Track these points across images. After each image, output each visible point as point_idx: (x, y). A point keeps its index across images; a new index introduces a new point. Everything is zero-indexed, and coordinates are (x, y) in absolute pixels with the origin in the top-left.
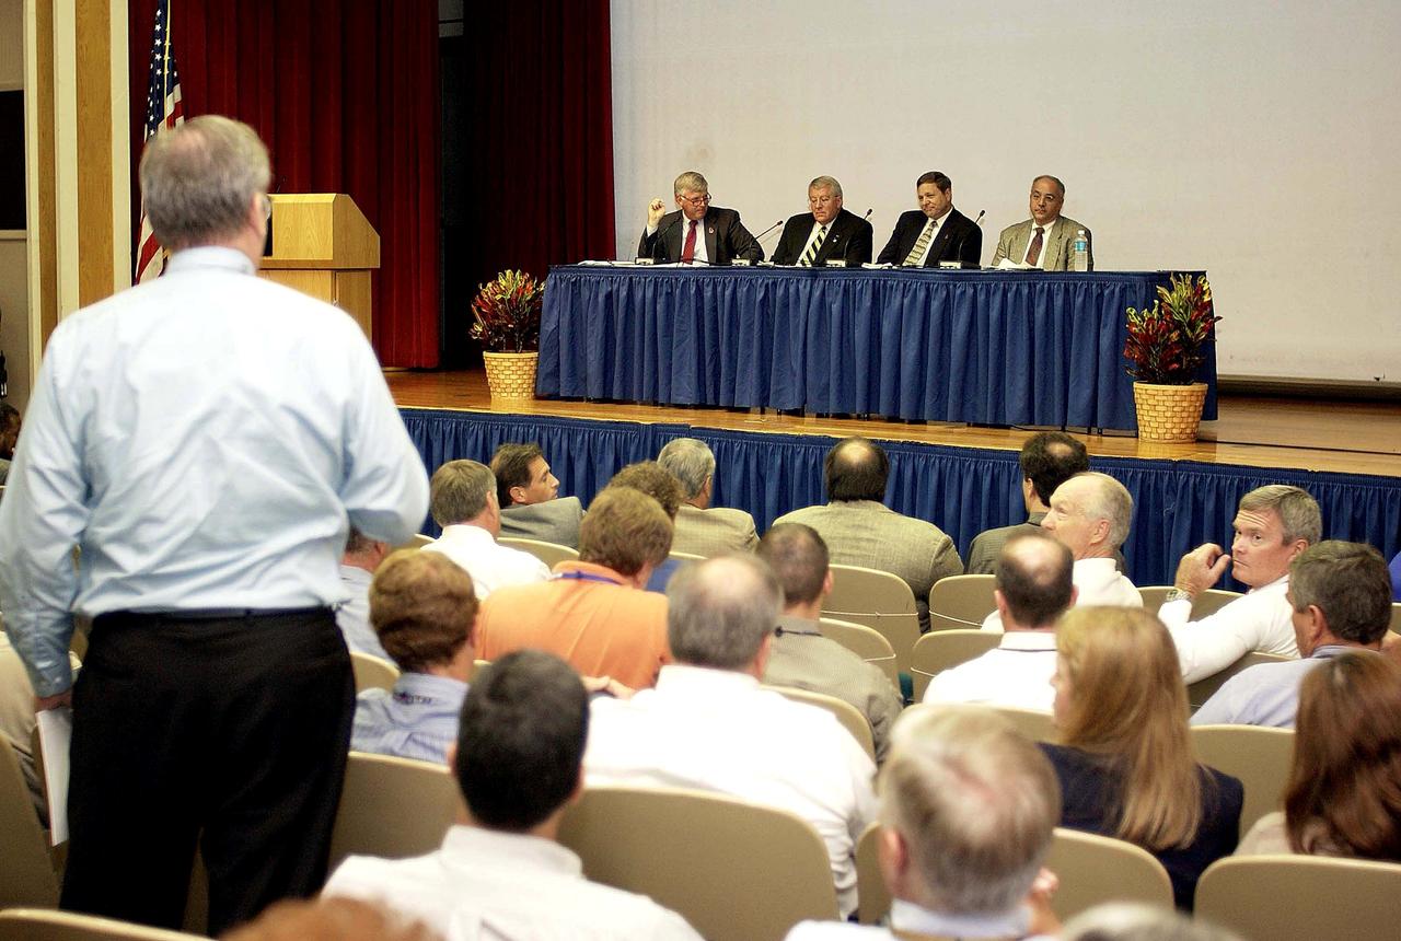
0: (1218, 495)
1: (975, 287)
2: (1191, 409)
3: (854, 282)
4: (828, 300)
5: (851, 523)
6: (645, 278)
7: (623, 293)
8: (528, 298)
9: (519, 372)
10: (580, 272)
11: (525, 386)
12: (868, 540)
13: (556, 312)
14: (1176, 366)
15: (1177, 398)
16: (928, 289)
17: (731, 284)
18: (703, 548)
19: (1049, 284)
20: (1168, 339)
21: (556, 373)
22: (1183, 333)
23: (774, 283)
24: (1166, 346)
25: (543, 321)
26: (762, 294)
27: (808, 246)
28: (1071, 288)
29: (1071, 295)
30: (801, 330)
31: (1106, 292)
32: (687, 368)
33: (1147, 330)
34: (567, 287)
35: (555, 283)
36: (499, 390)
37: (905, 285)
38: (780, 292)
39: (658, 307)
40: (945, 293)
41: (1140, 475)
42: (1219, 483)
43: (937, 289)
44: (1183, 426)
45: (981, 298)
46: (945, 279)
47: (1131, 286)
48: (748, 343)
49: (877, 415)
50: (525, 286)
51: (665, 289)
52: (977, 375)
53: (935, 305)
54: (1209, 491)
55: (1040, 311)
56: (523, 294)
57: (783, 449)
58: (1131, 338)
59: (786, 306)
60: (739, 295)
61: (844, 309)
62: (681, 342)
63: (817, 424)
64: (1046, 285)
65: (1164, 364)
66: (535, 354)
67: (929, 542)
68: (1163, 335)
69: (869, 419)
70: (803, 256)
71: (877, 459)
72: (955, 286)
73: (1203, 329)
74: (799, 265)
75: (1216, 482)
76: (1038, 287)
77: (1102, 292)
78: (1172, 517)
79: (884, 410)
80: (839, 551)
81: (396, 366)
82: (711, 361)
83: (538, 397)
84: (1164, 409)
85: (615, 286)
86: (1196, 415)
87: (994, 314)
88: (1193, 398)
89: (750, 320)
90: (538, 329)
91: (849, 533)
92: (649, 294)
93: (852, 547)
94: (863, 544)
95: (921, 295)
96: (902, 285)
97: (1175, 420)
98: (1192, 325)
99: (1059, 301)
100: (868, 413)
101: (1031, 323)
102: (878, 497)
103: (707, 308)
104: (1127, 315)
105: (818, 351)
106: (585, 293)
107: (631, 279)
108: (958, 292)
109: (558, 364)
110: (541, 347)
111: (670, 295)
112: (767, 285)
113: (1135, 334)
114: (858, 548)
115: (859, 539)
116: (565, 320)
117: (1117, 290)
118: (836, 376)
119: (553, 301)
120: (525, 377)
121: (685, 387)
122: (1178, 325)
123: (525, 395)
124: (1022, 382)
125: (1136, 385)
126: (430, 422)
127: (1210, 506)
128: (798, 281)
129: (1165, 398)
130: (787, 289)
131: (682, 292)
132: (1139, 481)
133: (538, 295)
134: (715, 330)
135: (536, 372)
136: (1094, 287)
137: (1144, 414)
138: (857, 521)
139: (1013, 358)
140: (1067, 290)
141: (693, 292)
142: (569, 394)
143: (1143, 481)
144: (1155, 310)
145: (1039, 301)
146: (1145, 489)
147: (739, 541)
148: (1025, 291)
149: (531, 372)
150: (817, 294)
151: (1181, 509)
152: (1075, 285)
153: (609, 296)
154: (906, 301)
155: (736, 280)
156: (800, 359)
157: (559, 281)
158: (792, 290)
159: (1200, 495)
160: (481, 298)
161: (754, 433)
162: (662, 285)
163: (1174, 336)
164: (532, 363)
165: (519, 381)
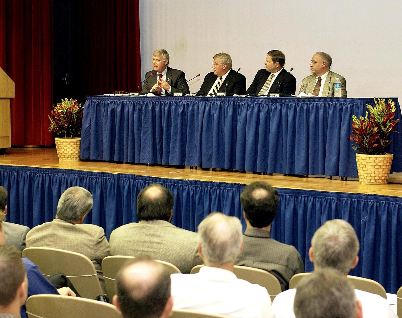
0: (388, 212)
1: (281, 105)
2: (384, 167)
3: (225, 103)
4: (213, 112)
5: (149, 233)
6: (129, 102)
7: (119, 109)
8: (76, 112)
9: (71, 148)
10: (100, 99)
11: (74, 154)
12: (158, 243)
13: (89, 118)
14: (376, 145)
15: (377, 161)
16: (259, 107)
17: (168, 105)
18: (71, 246)
19: (317, 104)
20: (373, 131)
21: (89, 148)
22: (380, 129)
23: (188, 104)
24: (372, 135)
25: (83, 123)
26: (182, 109)
27: (214, 87)
28: (327, 105)
29: (327, 108)
30: (200, 127)
31: (344, 108)
32: (148, 146)
33: (362, 127)
34: (94, 106)
35: (89, 104)
36: (62, 156)
37: (248, 105)
38: (190, 108)
39: (135, 116)
40: (267, 108)
41: (349, 202)
42: (388, 207)
43: (263, 107)
44: (380, 175)
45: (284, 111)
46: (267, 101)
47: (356, 105)
48: (176, 134)
49: (234, 169)
50: (74, 106)
51: (138, 107)
52: (282, 149)
53: (262, 114)
54: (384, 210)
55: (312, 118)
56: (73, 110)
57: (178, 187)
58: (354, 131)
59: (193, 115)
60: (171, 110)
61: (219, 117)
62: (145, 133)
63: (203, 174)
64: (315, 105)
65: (371, 144)
66: (79, 139)
67: (192, 244)
68: (370, 129)
69: (230, 171)
70: (211, 91)
71: (166, 196)
72: (272, 105)
73: (390, 126)
74: (208, 96)
75: (387, 205)
76: (311, 105)
77: (342, 108)
78: (365, 223)
79: (237, 166)
80: (141, 249)
81: (33, 145)
82: (159, 142)
83: (81, 160)
84: (370, 167)
85: (116, 106)
86: (387, 170)
87: (290, 119)
88: (385, 162)
89: (176, 122)
90: (81, 127)
91: (147, 239)
92: (131, 110)
93: (148, 247)
94: (155, 245)
95: (256, 110)
96: (246, 105)
97: (376, 172)
98: (385, 124)
99: (321, 112)
100: (231, 168)
101: (308, 122)
102: (165, 218)
103: (157, 116)
104: (353, 119)
105: (207, 139)
106: (103, 109)
107: (123, 102)
108: (273, 108)
109: (90, 145)
110: (82, 136)
111: (140, 110)
112: (184, 105)
113: (356, 129)
114: (151, 247)
115: (152, 243)
116: (93, 122)
117: (349, 107)
118: (216, 149)
119: (88, 113)
120: (74, 150)
121: (147, 156)
122: (378, 124)
123: (74, 159)
124: (303, 153)
125: (357, 155)
126: (18, 172)
127: (384, 218)
128: (199, 103)
129: (371, 161)
130: (193, 106)
131: (146, 109)
132: (349, 205)
133: (81, 110)
134: (161, 127)
135: (80, 148)
136: (338, 105)
137: (361, 170)
138: (152, 232)
139: (299, 141)
140: (325, 106)
141: (150, 108)
142: (94, 158)
143: (351, 205)
144: (367, 116)
145: (312, 112)
146: (352, 209)
147: (91, 243)
148: (305, 107)
149: (77, 148)
150: (207, 109)
151: (370, 221)
152: (329, 104)
153: (113, 111)
154: (249, 112)
155: (170, 102)
156: (199, 141)
157: (90, 104)
158: (196, 107)
159: (380, 213)
160: (54, 112)
161: (165, 179)
162: (137, 105)
163: (376, 130)
164: (78, 143)
165: (71, 152)
